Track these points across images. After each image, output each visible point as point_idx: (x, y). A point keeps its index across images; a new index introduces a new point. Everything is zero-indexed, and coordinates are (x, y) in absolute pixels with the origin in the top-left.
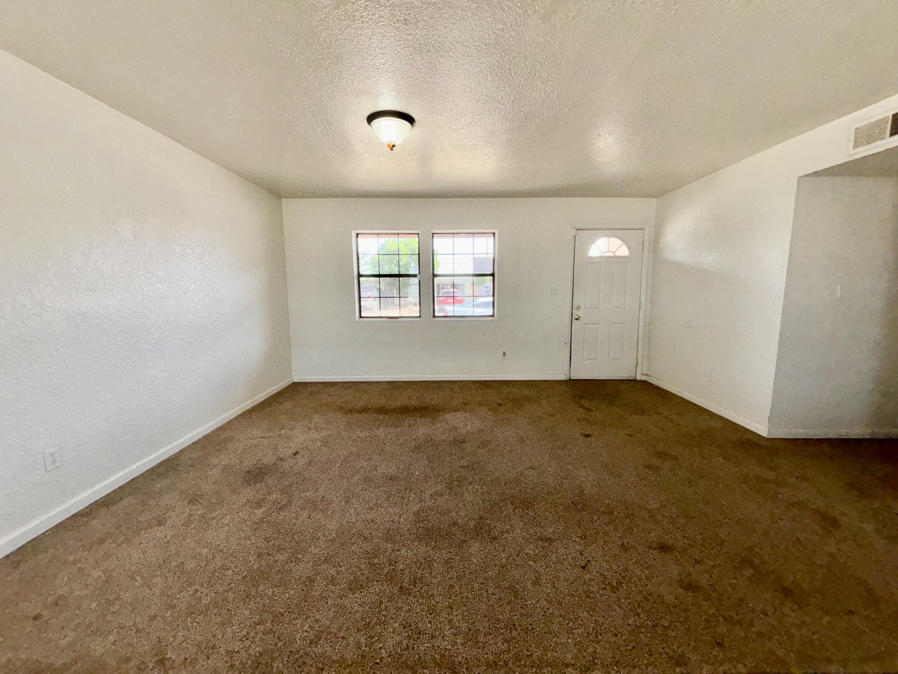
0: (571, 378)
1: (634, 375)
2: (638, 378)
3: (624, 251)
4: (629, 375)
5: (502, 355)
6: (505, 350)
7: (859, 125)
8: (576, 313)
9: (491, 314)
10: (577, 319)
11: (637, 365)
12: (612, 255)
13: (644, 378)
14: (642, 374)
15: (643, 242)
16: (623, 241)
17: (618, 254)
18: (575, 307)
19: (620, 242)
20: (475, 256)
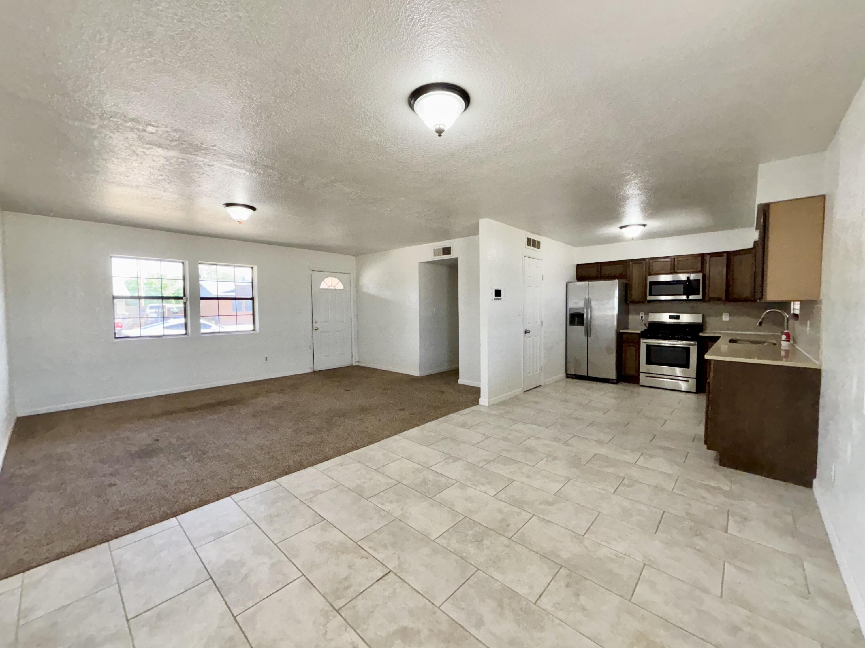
0: (315, 370)
1: (351, 363)
2: (354, 365)
3: (340, 286)
4: (348, 364)
5: (265, 359)
6: (266, 356)
7: (435, 248)
8: (315, 325)
9: (252, 329)
10: (316, 330)
11: (352, 356)
12: (334, 288)
13: (357, 364)
14: (356, 362)
15: (350, 281)
16: (339, 279)
17: (337, 288)
18: (314, 322)
19: (338, 281)
20: (236, 283)
